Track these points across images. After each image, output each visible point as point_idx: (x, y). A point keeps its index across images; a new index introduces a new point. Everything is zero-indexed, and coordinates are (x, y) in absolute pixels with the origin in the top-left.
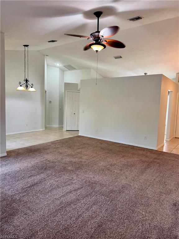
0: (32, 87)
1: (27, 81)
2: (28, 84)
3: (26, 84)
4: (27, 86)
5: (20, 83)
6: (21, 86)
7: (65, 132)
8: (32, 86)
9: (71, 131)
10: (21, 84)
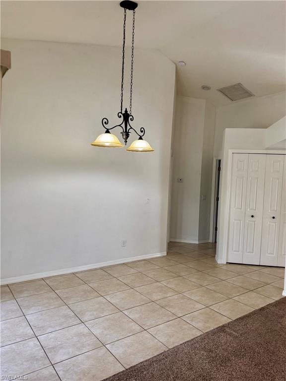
0: (141, 138)
1: (126, 117)
2: (128, 127)
3: (123, 125)
4: (126, 134)
5: (105, 122)
6: (108, 132)
7: (224, 268)
8: (141, 134)
9: (240, 266)
10: (107, 126)
